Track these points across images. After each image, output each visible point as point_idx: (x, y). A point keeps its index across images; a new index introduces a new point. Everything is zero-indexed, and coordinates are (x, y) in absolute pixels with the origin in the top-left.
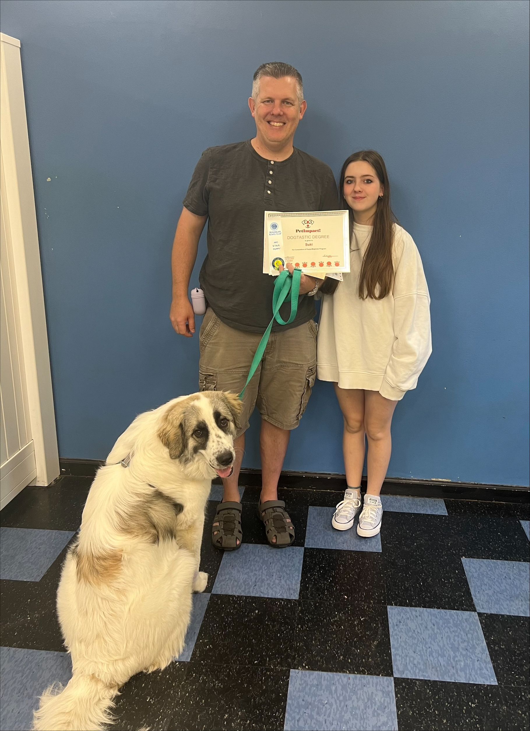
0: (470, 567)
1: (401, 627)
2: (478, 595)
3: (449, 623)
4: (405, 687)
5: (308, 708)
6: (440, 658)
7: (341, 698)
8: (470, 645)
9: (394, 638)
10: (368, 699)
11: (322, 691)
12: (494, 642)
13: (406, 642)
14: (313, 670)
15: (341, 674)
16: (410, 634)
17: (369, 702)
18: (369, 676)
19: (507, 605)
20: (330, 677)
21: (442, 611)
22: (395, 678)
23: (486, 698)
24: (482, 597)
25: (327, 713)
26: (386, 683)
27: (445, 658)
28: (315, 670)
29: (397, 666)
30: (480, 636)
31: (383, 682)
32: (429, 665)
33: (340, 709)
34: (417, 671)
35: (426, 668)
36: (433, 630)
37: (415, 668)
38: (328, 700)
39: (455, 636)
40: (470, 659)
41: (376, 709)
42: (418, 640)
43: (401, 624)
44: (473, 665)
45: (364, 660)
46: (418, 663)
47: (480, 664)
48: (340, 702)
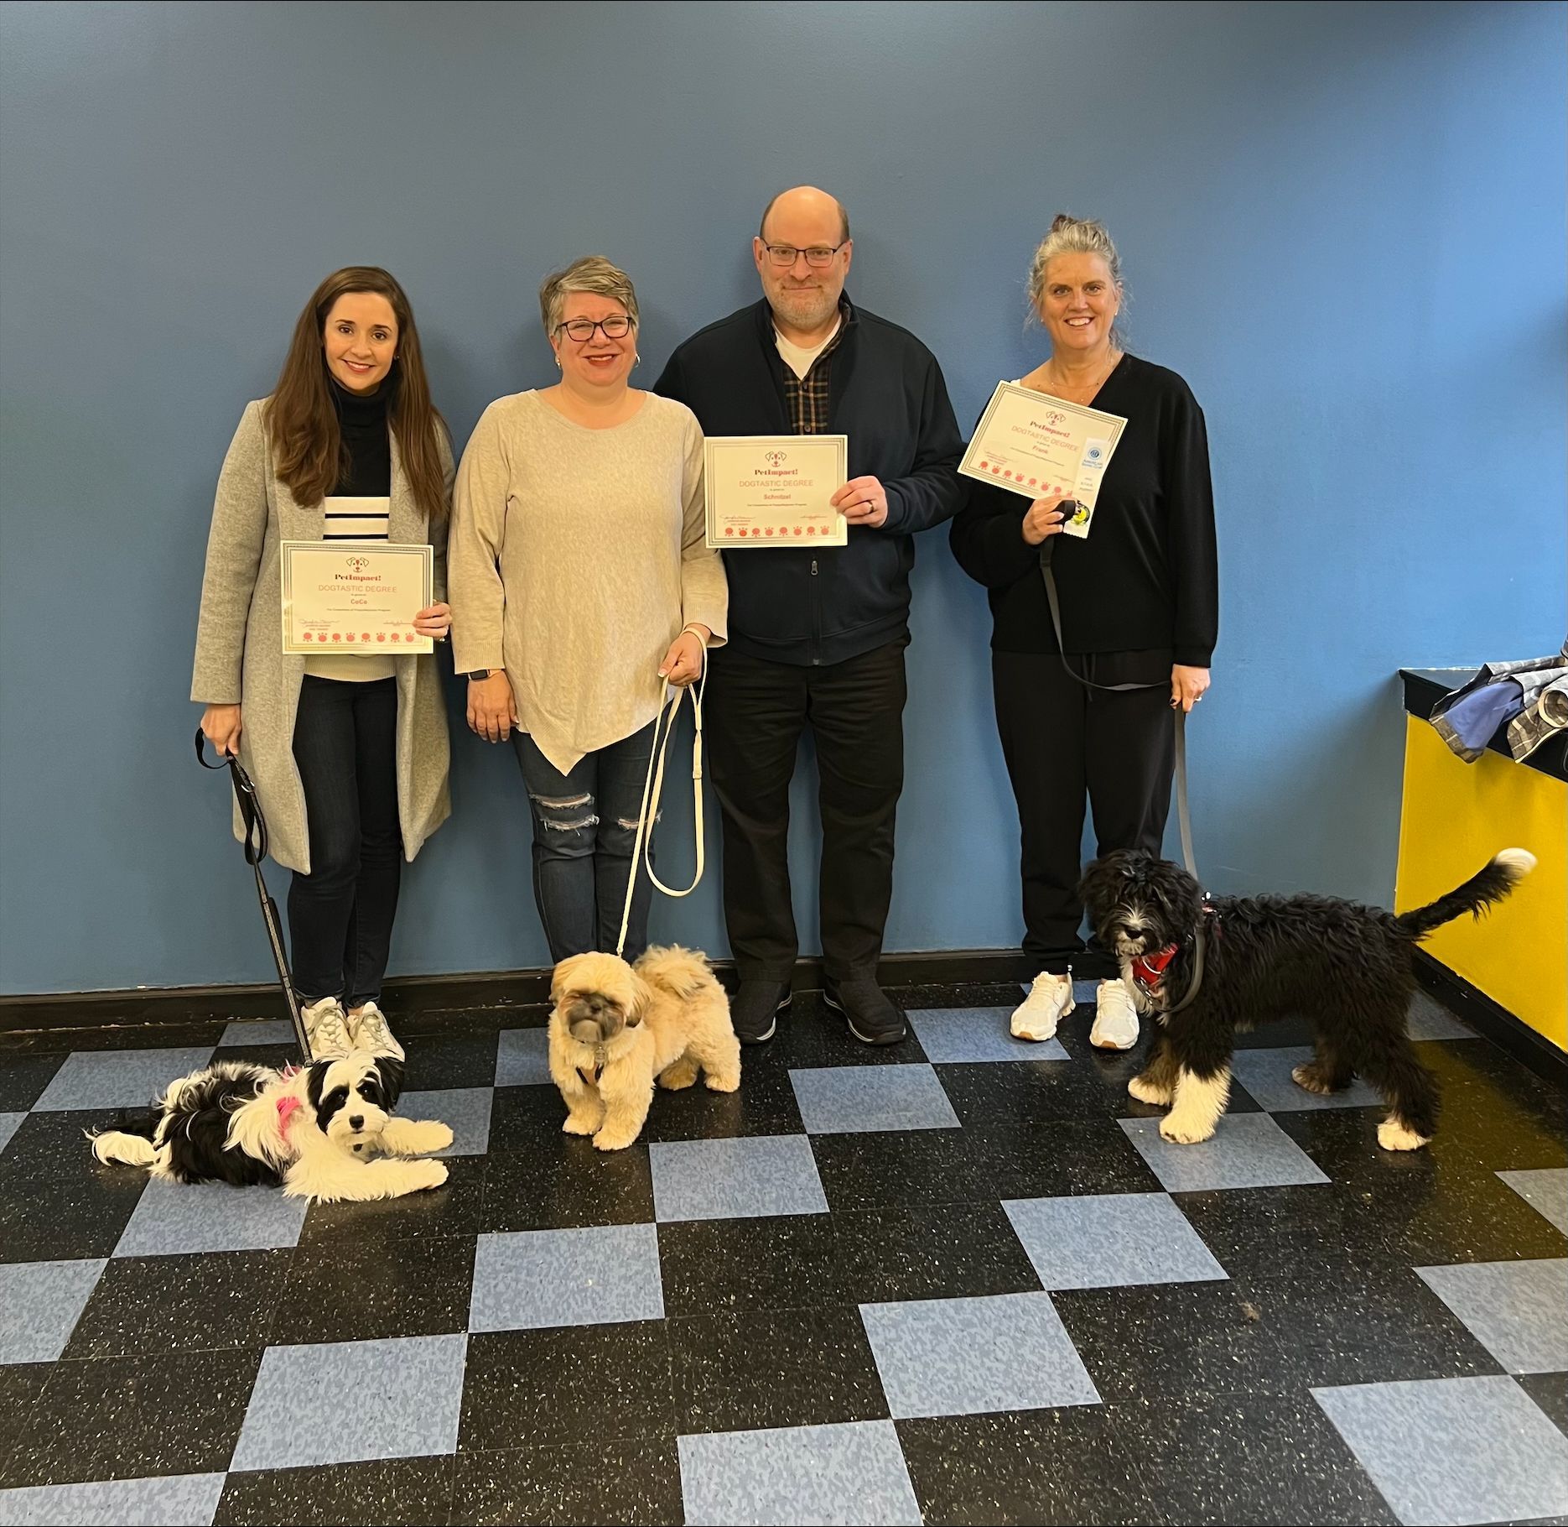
0: (802, 1080)
1: (673, 1165)
2: (812, 1114)
3: (758, 1151)
5: (511, 1271)
6: (736, 1193)
7: (567, 1255)
8: (790, 1174)
10: (612, 1251)
11: (534, 1252)
12: (831, 1167)
13: (678, 1182)
15: (567, 1230)
16: (688, 1172)
17: (614, 1254)
18: (614, 1227)
19: (862, 1120)
21: (747, 1139)
22: (658, 1224)
23: (809, 1228)
24: (819, 1116)
26: (643, 1232)
27: (745, 1193)
29: (663, 1210)
31: (639, 1230)
34: (697, 1211)
35: (713, 1206)
36: (728, 1164)
38: (545, 1260)
39: (765, 1166)
40: (788, 1189)
41: (625, 1260)
42: (701, 1177)
45: (606, 1211)
46: (699, 1203)
47: (804, 1193)
48: (566, 1260)
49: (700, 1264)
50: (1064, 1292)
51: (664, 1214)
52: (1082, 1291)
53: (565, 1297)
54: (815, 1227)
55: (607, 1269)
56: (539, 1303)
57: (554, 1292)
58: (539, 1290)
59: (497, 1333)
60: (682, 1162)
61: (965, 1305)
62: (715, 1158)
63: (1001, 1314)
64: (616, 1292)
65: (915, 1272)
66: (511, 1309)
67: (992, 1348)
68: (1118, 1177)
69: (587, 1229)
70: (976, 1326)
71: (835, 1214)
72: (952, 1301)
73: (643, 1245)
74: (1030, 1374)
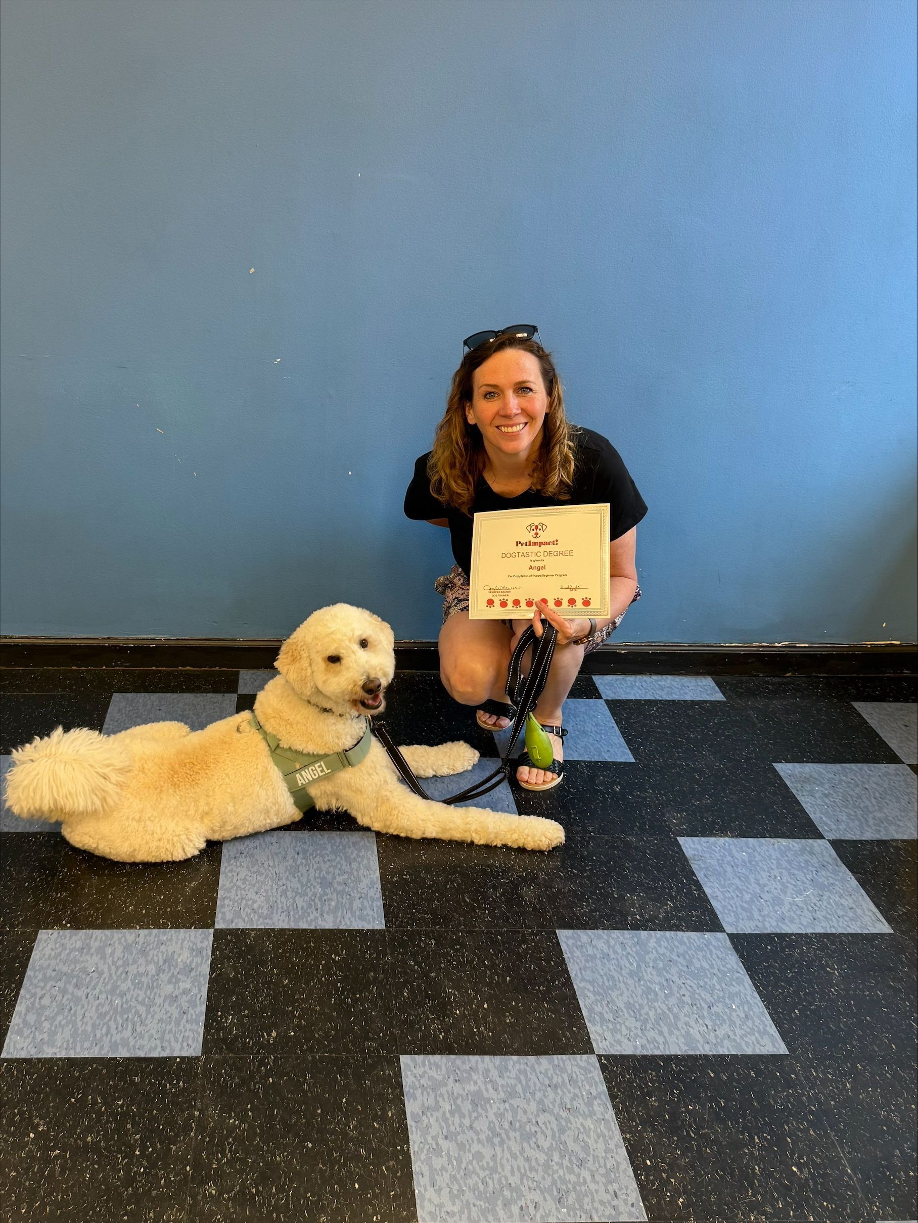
3: (326, 849)
4: (231, 940)
5: (60, 979)
6: (297, 897)
7: (120, 963)
8: (353, 878)
9: (226, 876)
10: (165, 961)
11: (89, 956)
12: (393, 872)
13: (244, 880)
14: (78, 928)
15: (126, 931)
17: (166, 964)
18: (173, 930)
20: (106, 936)
22: (216, 931)
23: (362, 947)
25: (93, 983)
26: (198, 938)
27: (306, 898)
28: (82, 928)
29: (224, 913)
30: (372, 863)
31: (196, 937)
32: (277, 908)
33: (115, 978)
34: (256, 917)
35: (272, 913)
36: (295, 860)
37: (252, 914)
38: (97, 968)
39: (330, 867)
40: (348, 897)
41: (176, 974)
42: (267, 876)
43: (243, 855)
44: (351, 904)
45: (169, 910)
46: (260, 907)
47: (362, 902)
48: (117, 968)
49: (247, 986)
50: (614, 1057)
51: (223, 919)
52: (634, 1057)
53: (107, 1018)
54: (368, 948)
55: (155, 985)
56: (80, 1023)
57: (97, 1009)
58: (83, 1006)
59: (28, 1061)
60: (252, 856)
61: (510, 1067)
62: (283, 853)
63: (547, 1082)
64: (157, 1016)
65: (463, 1016)
66: (50, 1029)
67: (534, 1129)
68: (675, 908)
69: (146, 931)
70: (519, 1097)
71: (390, 931)
72: (498, 1059)
73: (196, 956)
74: (571, 1171)
